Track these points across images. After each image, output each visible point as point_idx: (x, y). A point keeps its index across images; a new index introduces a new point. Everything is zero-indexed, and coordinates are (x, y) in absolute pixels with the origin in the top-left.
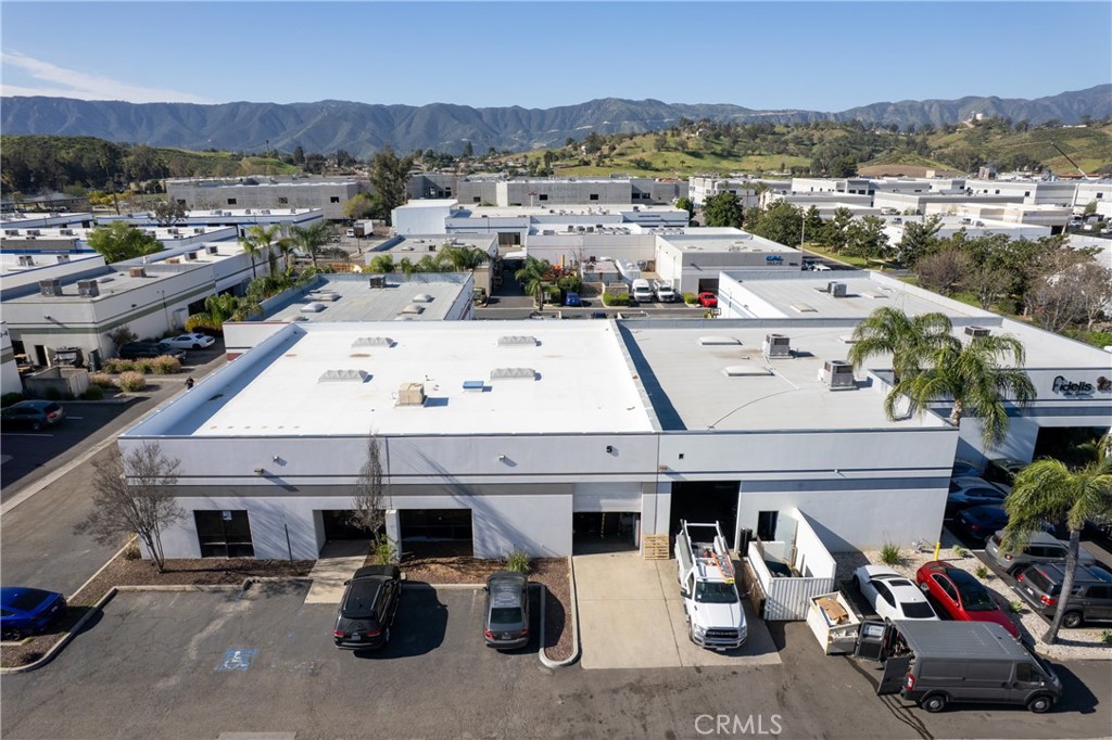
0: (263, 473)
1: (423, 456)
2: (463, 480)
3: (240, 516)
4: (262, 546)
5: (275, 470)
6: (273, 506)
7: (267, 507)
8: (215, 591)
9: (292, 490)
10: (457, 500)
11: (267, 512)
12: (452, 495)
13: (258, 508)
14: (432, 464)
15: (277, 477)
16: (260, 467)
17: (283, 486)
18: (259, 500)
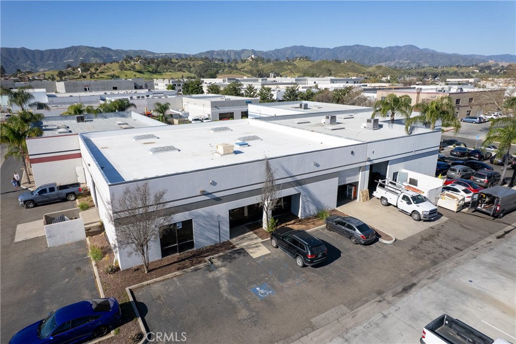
0: (204, 193)
1: (283, 168)
2: (299, 178)
3: (188, 224)
4: (200, 240)
5: (210, 190)
6: (207, 212)
7: (205, 214)
8: (196, 270)
9: (218, 200)
10: (296, 189)
11: (204, 217)
12: (294, 187)
13: (199, 216)
14: (287, 171)
15: (211, 193)
16: (202, 189)
17: (214, 199)
18: (200, 211)
